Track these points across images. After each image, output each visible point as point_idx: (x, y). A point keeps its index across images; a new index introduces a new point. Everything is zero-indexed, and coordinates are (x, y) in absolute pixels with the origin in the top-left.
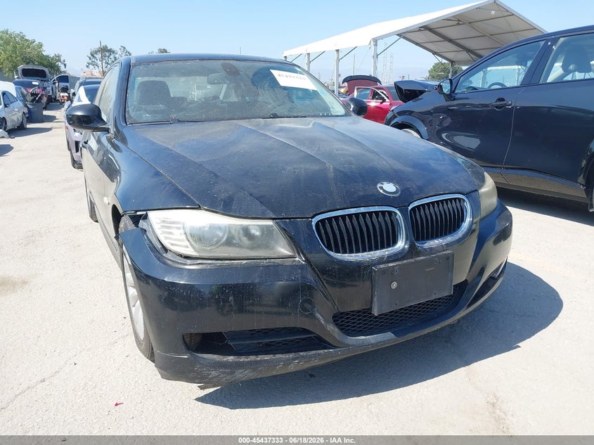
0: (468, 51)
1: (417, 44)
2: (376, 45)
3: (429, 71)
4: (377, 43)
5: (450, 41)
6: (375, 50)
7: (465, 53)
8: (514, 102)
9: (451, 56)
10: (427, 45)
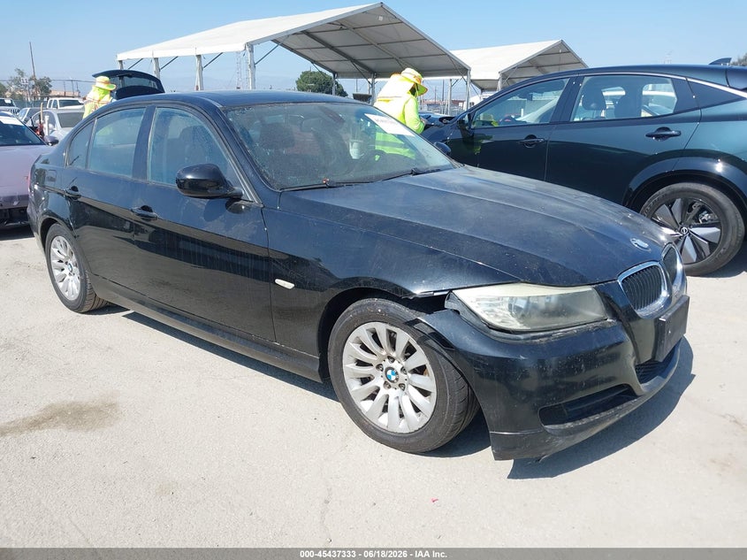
0: (353, 60)
1: (292, 50)
2: (252, 51)
3: (297, 82)
4: (252, 49)
5: (332, 48)
6: (252, 57)
7: (349, 63)
8: (542, 136)
9: (332, 65)
10: (304, 52)
